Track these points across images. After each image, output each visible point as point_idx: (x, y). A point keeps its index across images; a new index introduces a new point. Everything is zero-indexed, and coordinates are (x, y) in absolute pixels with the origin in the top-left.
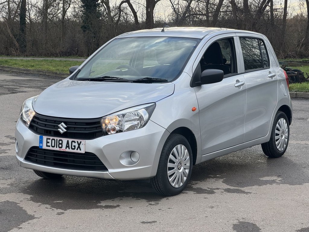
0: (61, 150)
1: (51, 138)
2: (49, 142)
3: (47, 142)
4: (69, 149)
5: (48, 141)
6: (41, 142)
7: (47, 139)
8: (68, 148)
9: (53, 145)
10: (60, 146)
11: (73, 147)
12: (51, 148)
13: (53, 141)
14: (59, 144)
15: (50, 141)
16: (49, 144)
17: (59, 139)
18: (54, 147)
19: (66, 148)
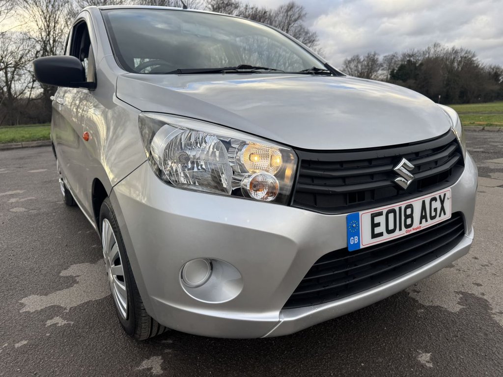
0: (412, 231)
1: (384, 209)
2: (378, 225)
3: (374, 225)
4: (426, 221)
5: (375, 222)
6: (353, 230)
7: (373, 216)
8: (424, 220)
9: (391, 227)
10: (409, 221)
11: (433, 214)
12: (387, 238)
13: (391, 216)
14: (407, 217)
15: (381, 219)
16: (381, 229)
17: (403, 204)
18: (393, 231)
19: (421, 223)
